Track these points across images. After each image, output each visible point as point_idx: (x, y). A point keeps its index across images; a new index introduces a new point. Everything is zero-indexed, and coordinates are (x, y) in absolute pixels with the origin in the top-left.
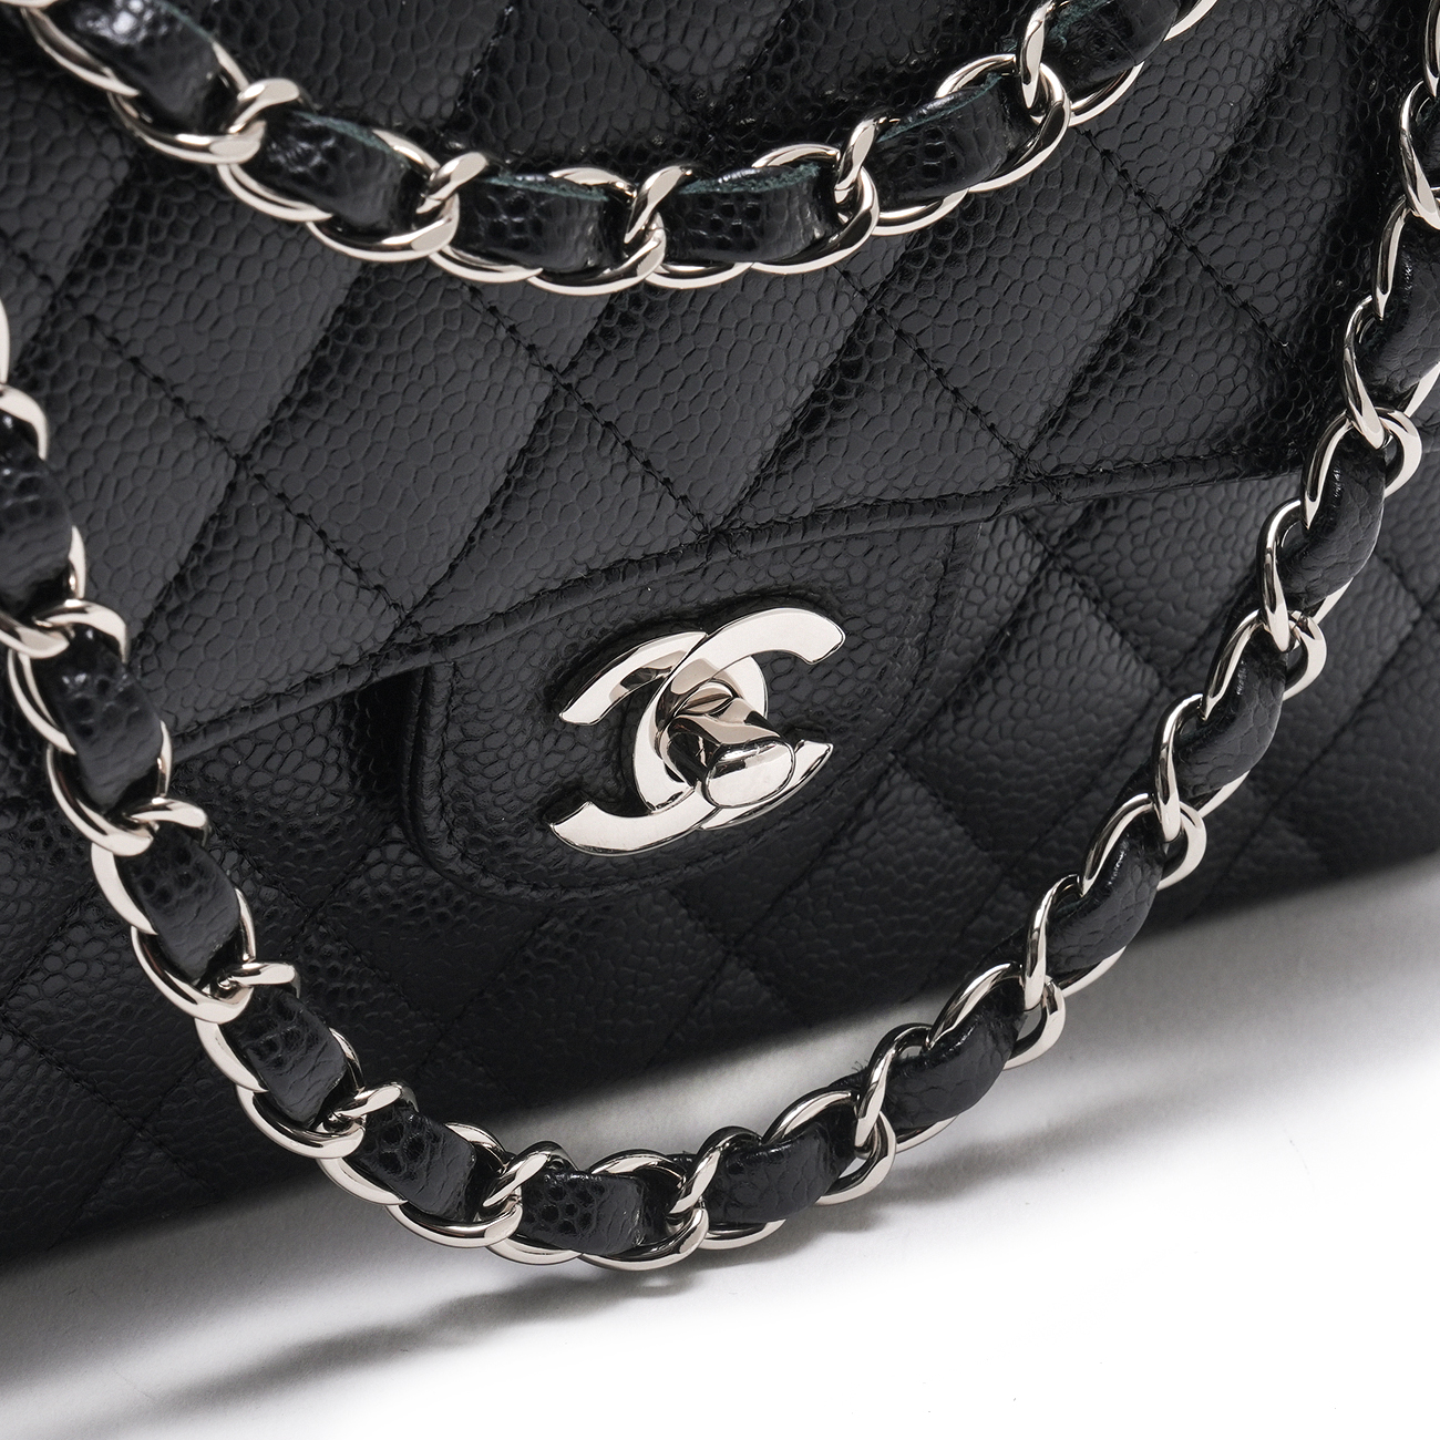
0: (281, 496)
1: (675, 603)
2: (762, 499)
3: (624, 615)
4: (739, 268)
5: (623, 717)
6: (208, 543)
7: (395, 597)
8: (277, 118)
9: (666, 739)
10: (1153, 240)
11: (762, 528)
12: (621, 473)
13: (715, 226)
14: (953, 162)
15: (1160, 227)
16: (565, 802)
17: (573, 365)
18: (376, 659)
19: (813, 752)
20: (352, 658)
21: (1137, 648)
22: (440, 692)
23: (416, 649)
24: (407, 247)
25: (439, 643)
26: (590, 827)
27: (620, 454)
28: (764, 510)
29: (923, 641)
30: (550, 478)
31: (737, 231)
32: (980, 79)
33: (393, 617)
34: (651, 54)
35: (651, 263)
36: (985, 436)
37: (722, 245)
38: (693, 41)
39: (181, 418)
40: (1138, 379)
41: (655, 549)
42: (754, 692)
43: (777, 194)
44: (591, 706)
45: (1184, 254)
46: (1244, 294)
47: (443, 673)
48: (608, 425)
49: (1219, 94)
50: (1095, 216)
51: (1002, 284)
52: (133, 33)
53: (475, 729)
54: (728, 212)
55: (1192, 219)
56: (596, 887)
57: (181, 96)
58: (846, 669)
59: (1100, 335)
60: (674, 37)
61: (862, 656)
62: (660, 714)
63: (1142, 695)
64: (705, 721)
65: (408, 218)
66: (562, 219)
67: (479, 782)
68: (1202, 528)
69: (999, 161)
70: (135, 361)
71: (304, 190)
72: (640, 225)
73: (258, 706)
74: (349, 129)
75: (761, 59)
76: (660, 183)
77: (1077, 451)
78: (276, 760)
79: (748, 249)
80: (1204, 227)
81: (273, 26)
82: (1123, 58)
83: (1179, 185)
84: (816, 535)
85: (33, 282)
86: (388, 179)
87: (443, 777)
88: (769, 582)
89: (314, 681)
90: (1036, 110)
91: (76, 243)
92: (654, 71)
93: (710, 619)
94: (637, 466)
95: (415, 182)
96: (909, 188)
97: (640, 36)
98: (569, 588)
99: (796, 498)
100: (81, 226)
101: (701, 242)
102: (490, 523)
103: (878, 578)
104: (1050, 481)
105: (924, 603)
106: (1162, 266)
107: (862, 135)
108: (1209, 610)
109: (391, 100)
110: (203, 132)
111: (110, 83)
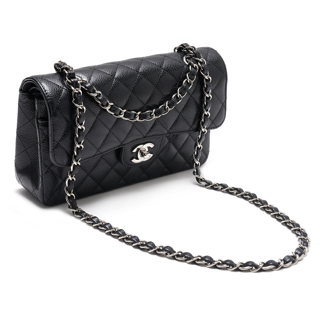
0: (113, 133)
1: (141, 143)
2: (148, 134)
3: (137, 143)
4: (144, 120)
5: (137, 152)
6: (107, 137)
7: (121, 141)
8: (112, 106)
9: (140, 153)
10: (178, 114)
11: (148, 136)
12: (138, 132)
13: (143, 117)
14: (160, 113)
15: (178, 113)
16: (133, 158)
17: (134, 123)
18: (119, 146)
19: (152, 155)
20: (117, 146)
21: (176, 148)
22: (123, 149)
23: (122, 145)
24: (120, 116)
25: (124, 145)
26: (134, 161)
27: (138, 130)
28: (148, 135)
29: (160, 146)
30: (132, 132)
31: (144, 117)
32: (163, 107)
33: (120, 143)
34: (140, 99)
35: (138, 119)
36: (165, 129)
37: (143, 118)
38: (143, 98)
39: (105, 127)
40: (177, 125)
41: (140, 138)
42: (147, 150)
43: (148, 114)
44: (135, 151)
45: (180, 115)
46: (185, 119)
47: (124, 148)
48: (137, 128)
49: (183, 103)
50: (174, 112)
51: (167, 117)
52: (102, 99)
53: (126, 152)
54: (144, 116)
55: (181, 113)
56: (134, 166)
57: (105, 104)
58: (154, 148)
59: (174, 122)
60: (142, 98)
61: (155, 147)
62: (140, 151)
63: (176, 152)
64: (143, 152)
65: (120, 114)
66: (131, 115)
67: (126, 157)
68: (181, 139)
69: (164, 113)
70: (102, 122)
71: (113, 112)
72: (137, 116)
73: (110, 150)
74: (117, 107)
75: (149, 100)
76: (139, 113)
77: (172, 131)
78: (110, 155)
79: (145, 118)
80: (182, 113)
81: (113, 97)
82: (173, 105)
83: (180, 110)
84: (152, 137)
85: (95, 116)
86: (119, 111)
87: (123, 156)
88: (148, 141)
89: (115, 148)
90: (167, 109)
91: (98, 113)
92: (141, 101)
93: (144, 144)
94: (139, 131)
95: (121, 112)
96: (157, 115)
97: (140, 98)
98: (134, 141)
99: (151, 134)
100: (99, 112)
101: (141, 118)
102: (128, 135)
103: (157, 141)
104: (170, 133)
105: (160, 143)
106: (179, 116)
107: (154, 110)
108: (181, 145)
109: (121, 102)
110: (106, 107)
111: (99, 102)
